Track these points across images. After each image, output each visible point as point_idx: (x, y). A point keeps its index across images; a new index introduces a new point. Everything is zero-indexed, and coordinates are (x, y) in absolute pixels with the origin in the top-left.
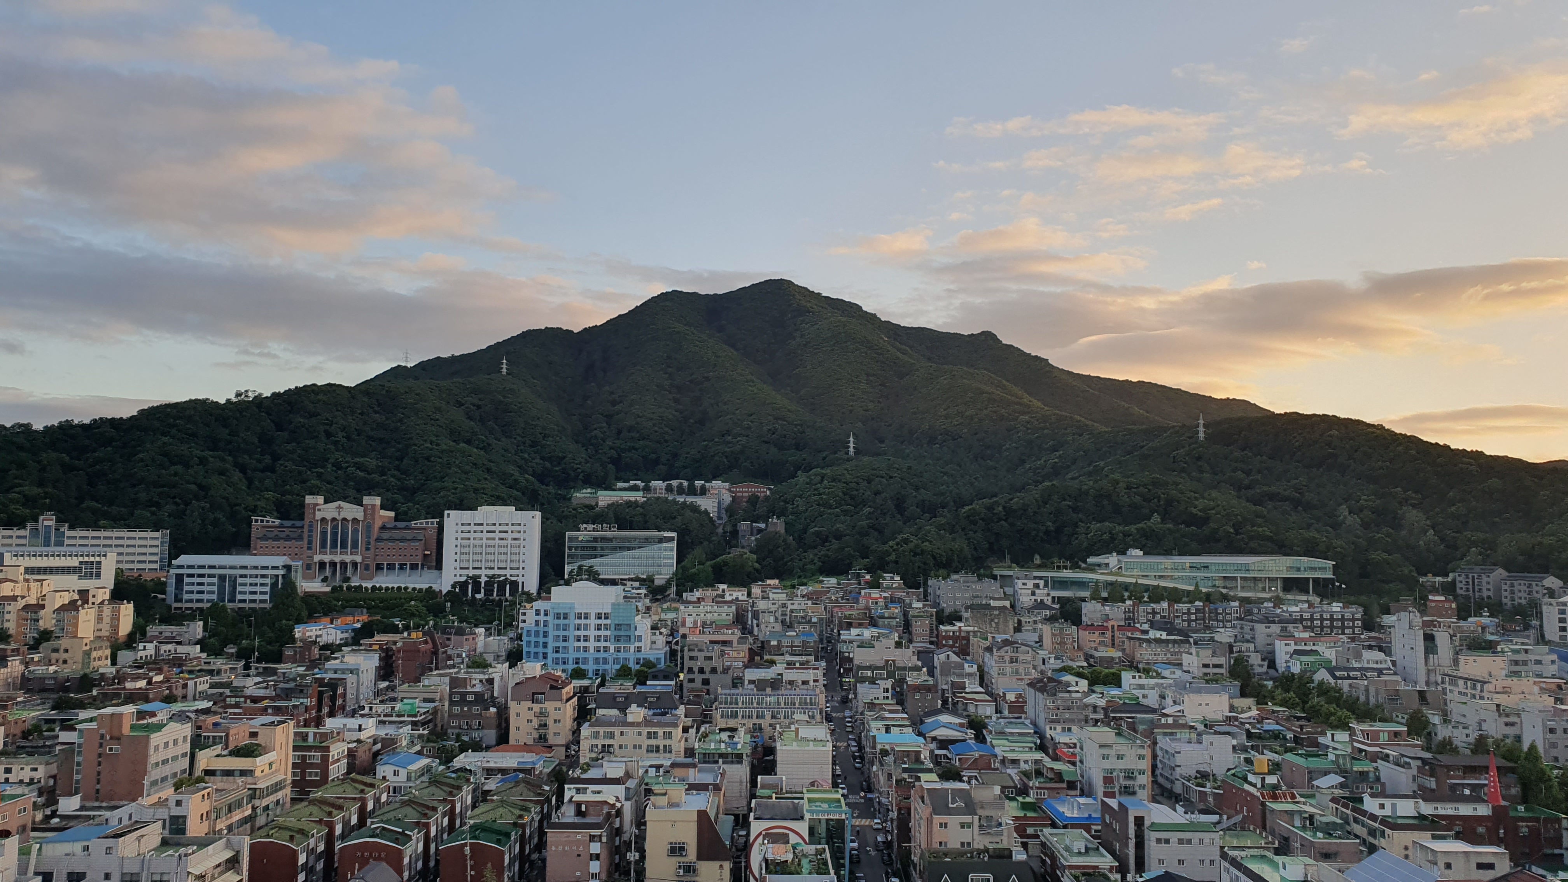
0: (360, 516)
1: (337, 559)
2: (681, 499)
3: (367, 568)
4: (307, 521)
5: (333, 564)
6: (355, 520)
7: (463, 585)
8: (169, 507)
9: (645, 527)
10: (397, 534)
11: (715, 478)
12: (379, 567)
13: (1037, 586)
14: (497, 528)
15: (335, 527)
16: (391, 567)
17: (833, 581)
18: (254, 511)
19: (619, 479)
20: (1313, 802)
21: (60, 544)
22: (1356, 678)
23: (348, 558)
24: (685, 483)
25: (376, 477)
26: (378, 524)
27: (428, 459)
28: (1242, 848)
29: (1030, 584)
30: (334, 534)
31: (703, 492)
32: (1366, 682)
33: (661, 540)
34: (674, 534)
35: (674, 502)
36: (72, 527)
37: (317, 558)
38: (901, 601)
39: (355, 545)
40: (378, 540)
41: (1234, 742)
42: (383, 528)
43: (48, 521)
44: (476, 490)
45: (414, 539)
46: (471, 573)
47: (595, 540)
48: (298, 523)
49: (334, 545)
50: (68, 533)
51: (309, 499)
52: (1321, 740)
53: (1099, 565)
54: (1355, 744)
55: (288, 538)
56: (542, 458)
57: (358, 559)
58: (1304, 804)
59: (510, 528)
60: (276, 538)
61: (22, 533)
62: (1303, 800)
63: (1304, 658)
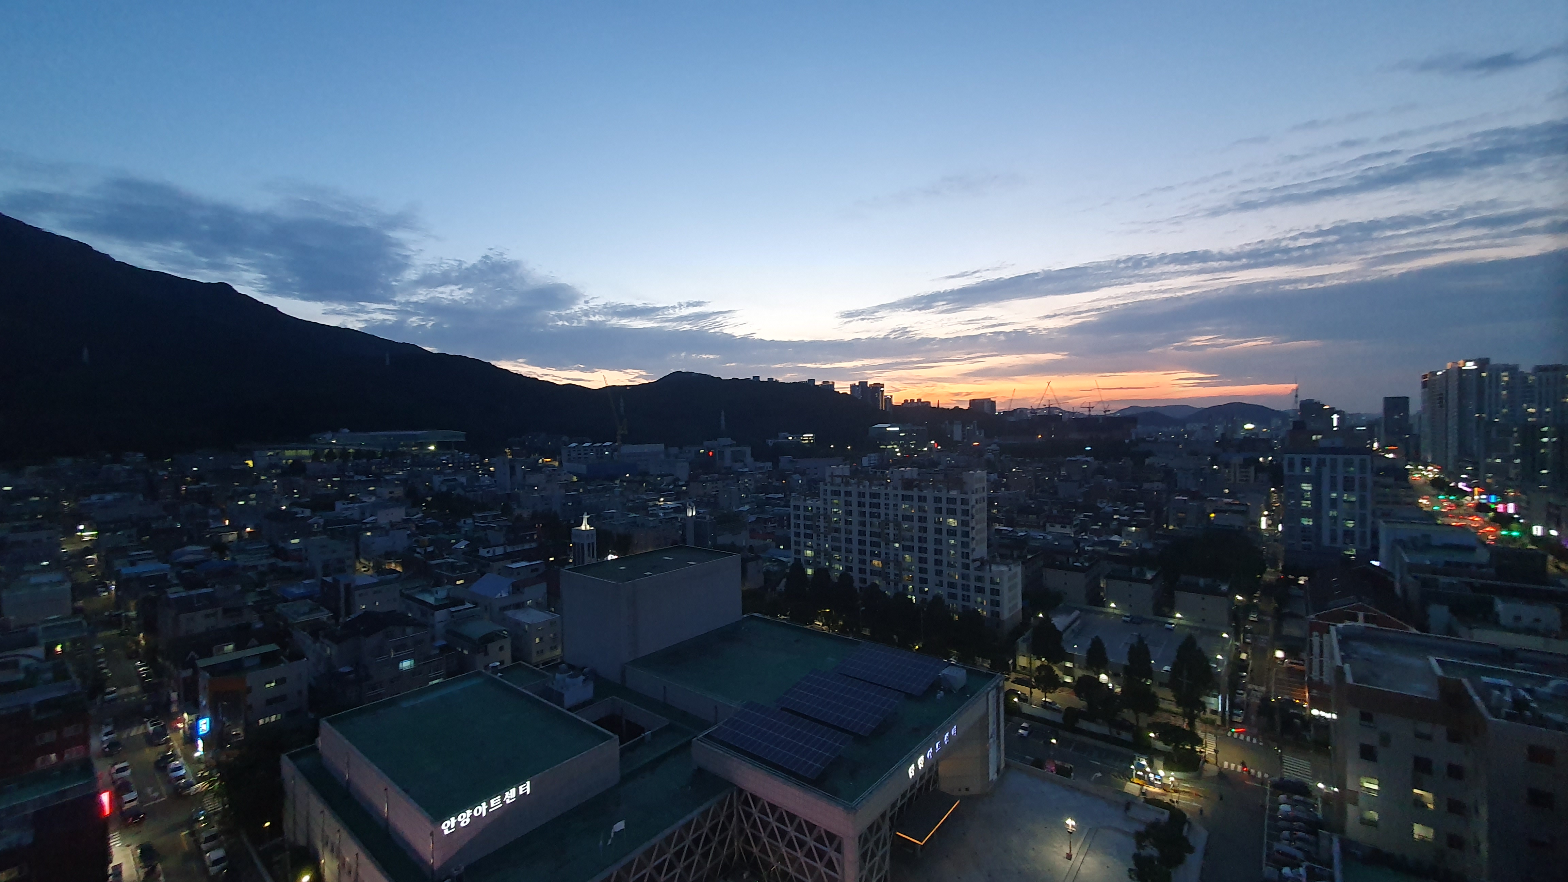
20: (452, 556)
22: (476, 491)
28: (412, 589)
32: (481, 492)
41: (409, 532)
52: (458, 524)
54: (476, 524)
58: (448, 558)
62: (448, 556)
63: (448, 483)
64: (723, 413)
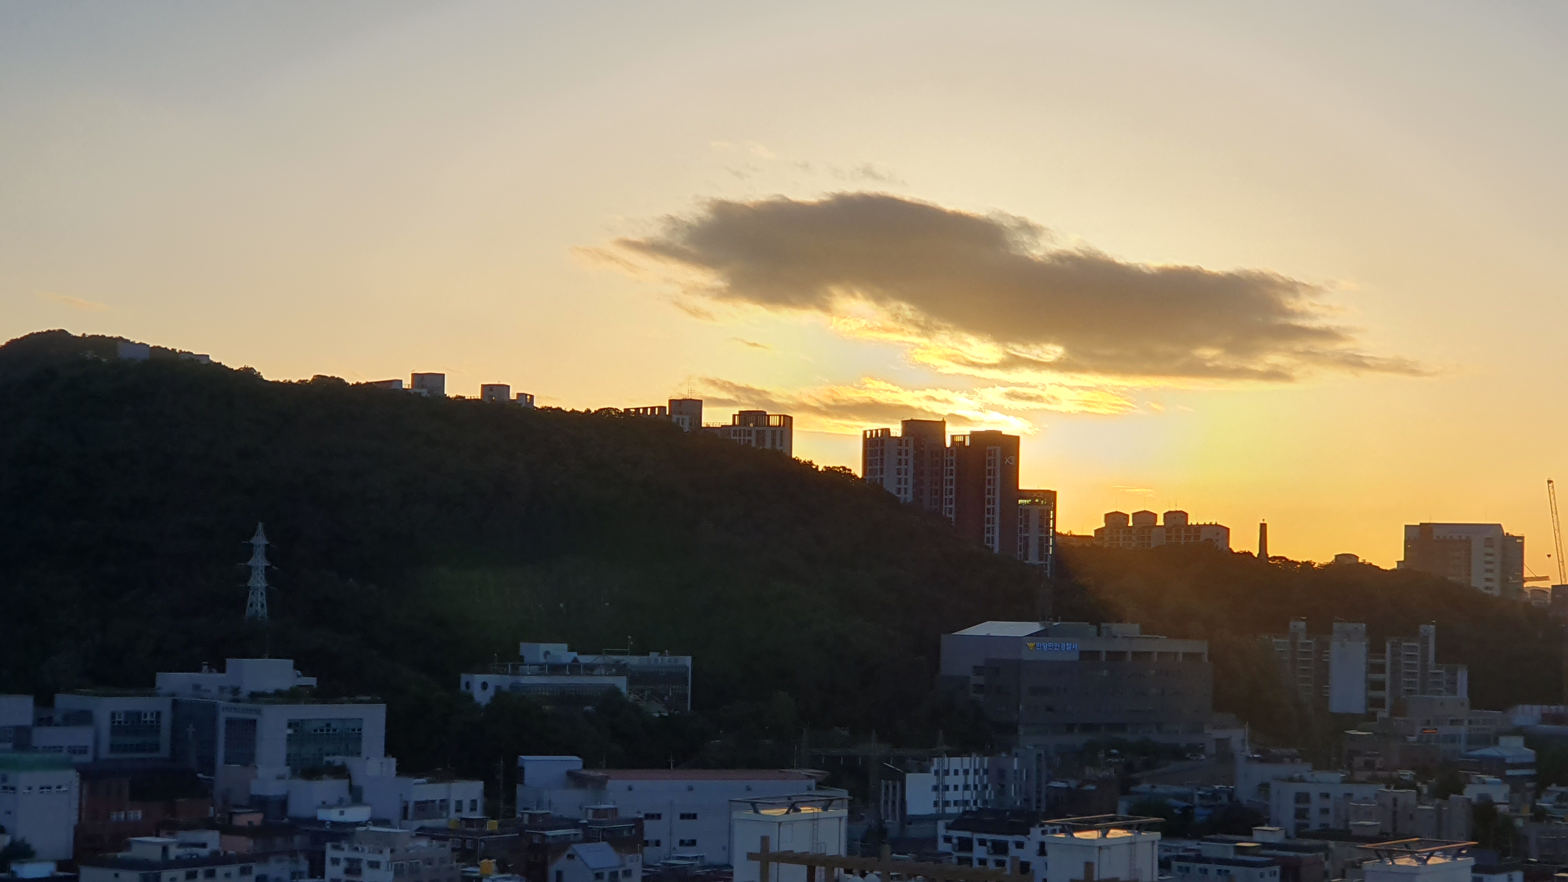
64: (260, 540)
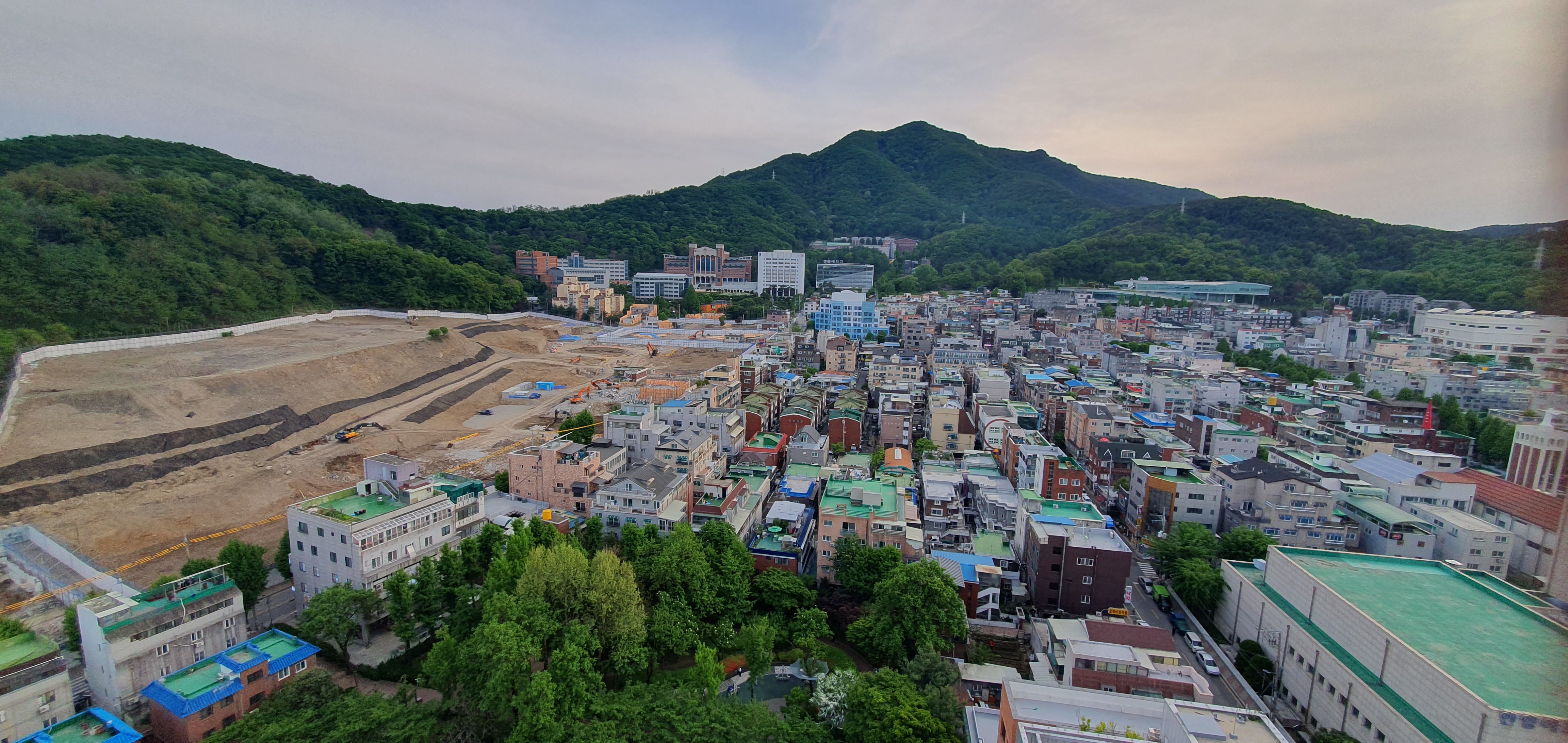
0: (715, 255)
1: (705, 275)
2: (871, 247)
3: (719, 280)
4: (690, 257)
5: (703, 278)
6: (713, 256)
7: (768, 290)
8: (626, 249)
9: (854, 262)
10: (733, 264)
11: (886, 235)
12: (724, 280)
13: (1089, 297)
14: (784, 261)
15: (703, 260)
16: (730, 280)
17: (968, 293)
18: (663, 250)
19: (835, 236)
21: (582, 266)
22: (1303, 354)
23: (710, 275)
24: (871, 239)
25: (718, 234)
26: (724, 259)
27: (742, 225)
29: (1085, 296)
30: (703, 263)
31: (881, 243)
33: (865, 269)
34: (872, 266)
35: (868, 249)
36: (586, 259)
37: (695, 275)
38: (1011, 304)
39: (713, 269)
40: (724, 266)
42: (726, 261)
43: (575, 255)
44: (767, 242)
45: (741, 267)
46: (772, 284)
47: (832, 268)
48: (685, 258)
49: (703, 269)
50: (585, 261)
51: (690, 245)
53: (1121, 286)
54: (1317, 392)
55: (681, 265)
56: (796, 225)
57: (715, 276)
59: (790, 261)
60: (676, 265)
61: (565, 261)
63: (1267, 341)
